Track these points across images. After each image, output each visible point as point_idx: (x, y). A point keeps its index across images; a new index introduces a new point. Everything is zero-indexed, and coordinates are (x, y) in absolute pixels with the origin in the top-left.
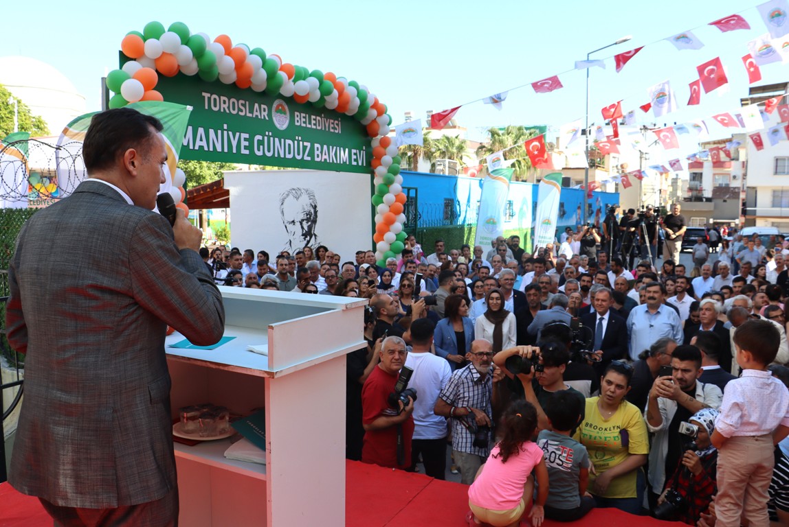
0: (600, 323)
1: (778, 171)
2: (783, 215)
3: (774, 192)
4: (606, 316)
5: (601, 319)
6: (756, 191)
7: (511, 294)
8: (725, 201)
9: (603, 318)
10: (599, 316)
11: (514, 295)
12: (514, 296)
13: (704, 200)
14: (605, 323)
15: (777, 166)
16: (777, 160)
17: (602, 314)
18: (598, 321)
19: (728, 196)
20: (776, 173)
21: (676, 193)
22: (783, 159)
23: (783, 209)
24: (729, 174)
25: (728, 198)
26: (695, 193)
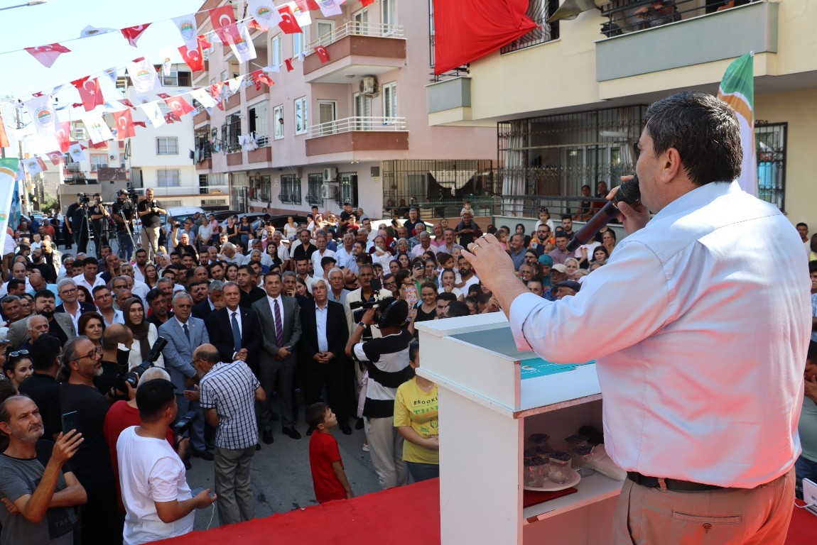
0: (234, 320)
1: (160, 151)
2: (168, 194)
3: (158, 171)
4: (238, 311)
5: (234, 315)
6: (141, 171)
7: (77, 307)
8: (112, 182)
9: (236, 313)
10: (230, 312)
11: (82, 307)
12: (81, 310)
13: (86, 182)
14: (238, 318)
15: (158, 146)
16: (158, 140)
17: (234, 309)
18: (231, 318)
19: (114, 177)
20: (159, 153)
21: (39, 176)
22: (164, 139)
23: (168, 188)
24: (107, 154)
25: (115, 179)
26: (76, 175)
